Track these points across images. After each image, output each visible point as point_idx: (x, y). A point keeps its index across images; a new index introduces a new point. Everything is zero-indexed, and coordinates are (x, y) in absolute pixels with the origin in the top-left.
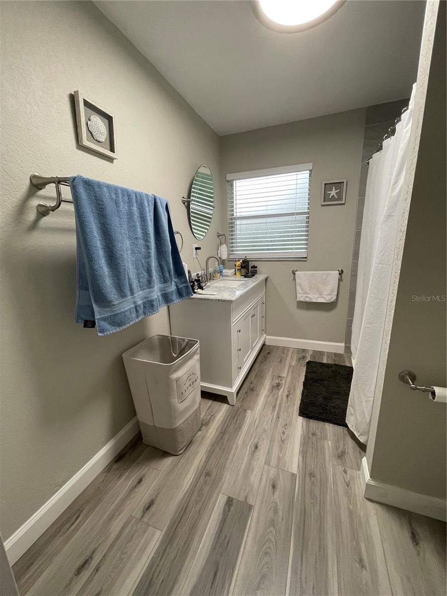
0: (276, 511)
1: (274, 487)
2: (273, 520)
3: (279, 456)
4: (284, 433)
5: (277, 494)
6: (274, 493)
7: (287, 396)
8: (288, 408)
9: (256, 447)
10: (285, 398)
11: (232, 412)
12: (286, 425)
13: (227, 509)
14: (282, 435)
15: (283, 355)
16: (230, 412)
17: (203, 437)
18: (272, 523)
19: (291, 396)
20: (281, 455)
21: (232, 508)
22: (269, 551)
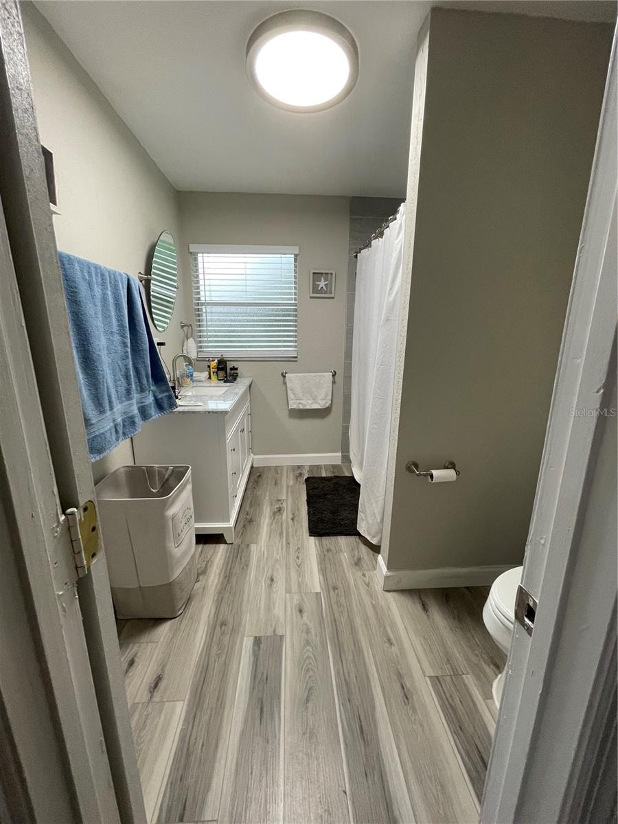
0: (308, 632)
1: (301, 611)
2: (307, 640)
3: (299, 581)
4: (298, 558)
5: (305, 615)
6: (302, 616)
7: (293, 519)
8: (296, 531)
9: (272, 580)
10: (290, 521)
11: (233, 551)
12: (299, 548)
13: (257, 648)
14: (297, 560)
15: (278, 475)
16: (231, 552)
17: (204, 588)
18: (308, 643)
19: (296, 518)
20: (300, 580)
21: (262, 646)
22: (310, 667)
